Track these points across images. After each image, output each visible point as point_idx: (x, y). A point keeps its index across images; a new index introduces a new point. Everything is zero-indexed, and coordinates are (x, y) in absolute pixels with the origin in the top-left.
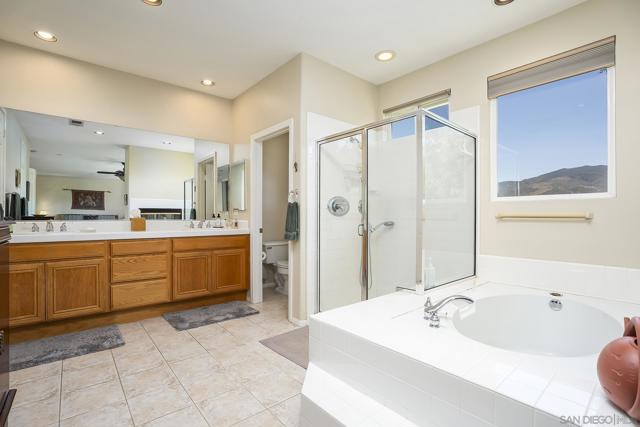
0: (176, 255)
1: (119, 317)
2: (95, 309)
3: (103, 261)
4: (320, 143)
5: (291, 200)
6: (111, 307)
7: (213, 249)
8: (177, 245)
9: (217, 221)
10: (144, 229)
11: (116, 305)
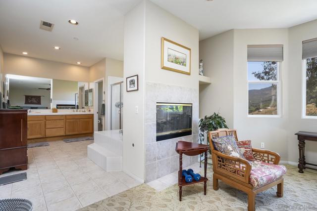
0: (67, 120)
1: (48, 139)
2: (40, 136)
3: (43, 122)
4: (112, 86)
5: (103, 103)
6: (45, 135)
7: (79, 119)
8: (67, 117)
9: (83, 110)
10: (57, 112)
11: (47, 136)
